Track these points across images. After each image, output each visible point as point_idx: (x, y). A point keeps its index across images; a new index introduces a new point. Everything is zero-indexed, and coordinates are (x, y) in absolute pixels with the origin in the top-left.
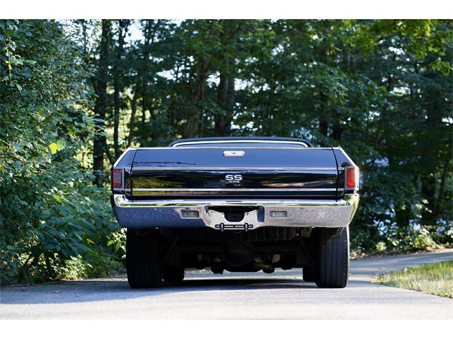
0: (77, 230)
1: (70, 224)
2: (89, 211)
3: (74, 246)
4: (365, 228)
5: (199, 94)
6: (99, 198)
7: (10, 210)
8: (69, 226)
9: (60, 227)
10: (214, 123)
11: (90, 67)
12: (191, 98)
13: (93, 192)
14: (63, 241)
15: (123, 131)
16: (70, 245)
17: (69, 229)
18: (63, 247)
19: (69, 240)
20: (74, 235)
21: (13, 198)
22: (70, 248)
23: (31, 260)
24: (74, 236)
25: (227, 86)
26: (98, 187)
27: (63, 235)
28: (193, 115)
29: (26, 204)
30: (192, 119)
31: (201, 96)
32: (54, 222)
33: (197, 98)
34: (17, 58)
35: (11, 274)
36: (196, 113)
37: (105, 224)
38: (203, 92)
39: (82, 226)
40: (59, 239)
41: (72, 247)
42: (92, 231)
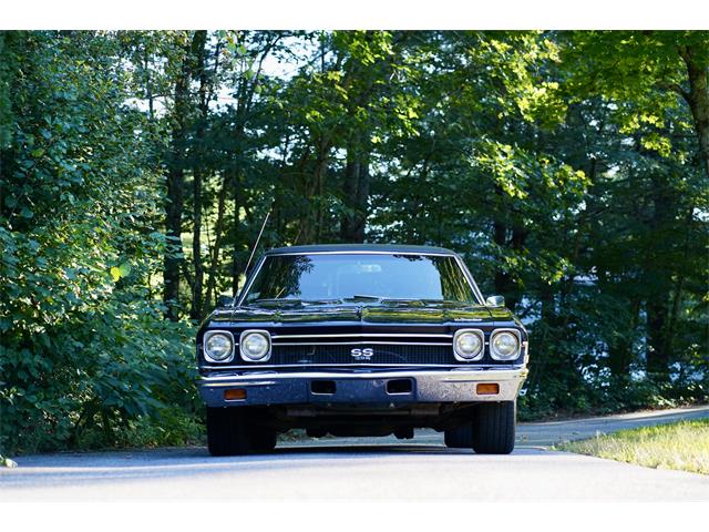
0: (145, 379)
1: (136, 371)
2: (159, 354)
3: (141, 401)
4: (560, 377)
5: (316, 184)
6: (174, 337)
7: (61, 354)
8: (134, 375)
9: (122, 376)
10: (339, 224)
11: (161, 168)
12: (304, 191)
13: (164, 329)
14: (126, 394)
15: (207, 239)
16: (136, 399)
17: (134, 378)
18: (125, 402)
19: (135, 394)
20: (140, 386)
21: (66, 338)
22: (136, 404)
23: (83, 421)
24: (141, 388)
25: (358, 171)
26: (172, 321)
27: (126, 386)
28: (306, 215)
29: (82, 346)
30: (306, 222)
31: (318, 187)
32: (114, 369)
33: (313, 190)
34: (69, 163)
35: (60, 436)
36: (311, 213)
37: (182, 371)
38: (321, 181)
39: (151, 374)
40: (121, 392)
41: (139, 403)
42: (165, 381)
